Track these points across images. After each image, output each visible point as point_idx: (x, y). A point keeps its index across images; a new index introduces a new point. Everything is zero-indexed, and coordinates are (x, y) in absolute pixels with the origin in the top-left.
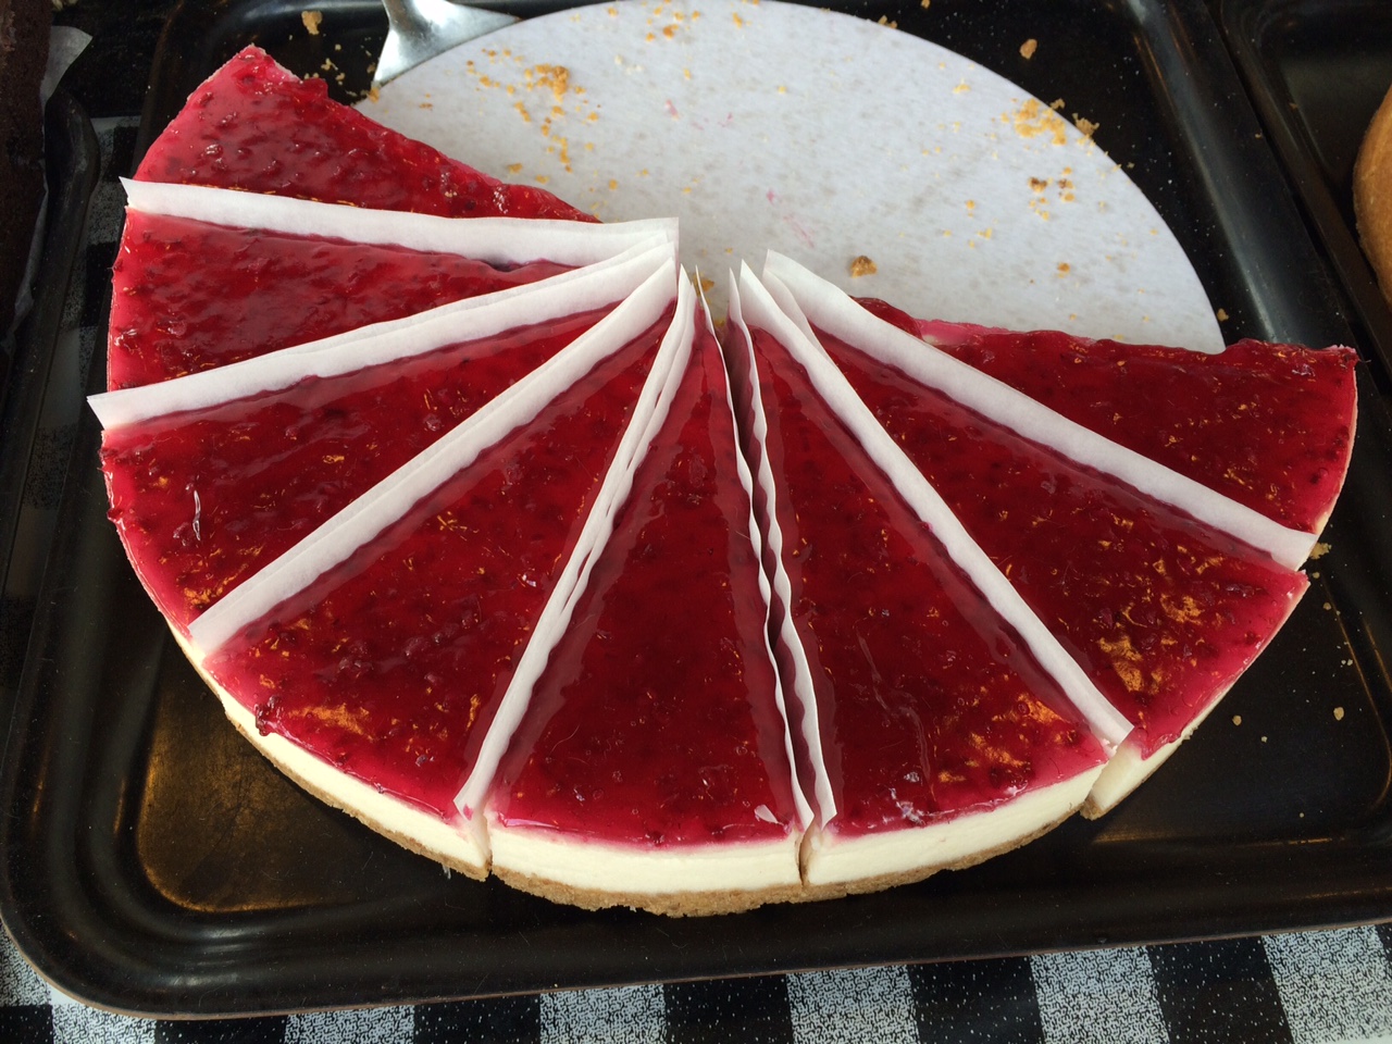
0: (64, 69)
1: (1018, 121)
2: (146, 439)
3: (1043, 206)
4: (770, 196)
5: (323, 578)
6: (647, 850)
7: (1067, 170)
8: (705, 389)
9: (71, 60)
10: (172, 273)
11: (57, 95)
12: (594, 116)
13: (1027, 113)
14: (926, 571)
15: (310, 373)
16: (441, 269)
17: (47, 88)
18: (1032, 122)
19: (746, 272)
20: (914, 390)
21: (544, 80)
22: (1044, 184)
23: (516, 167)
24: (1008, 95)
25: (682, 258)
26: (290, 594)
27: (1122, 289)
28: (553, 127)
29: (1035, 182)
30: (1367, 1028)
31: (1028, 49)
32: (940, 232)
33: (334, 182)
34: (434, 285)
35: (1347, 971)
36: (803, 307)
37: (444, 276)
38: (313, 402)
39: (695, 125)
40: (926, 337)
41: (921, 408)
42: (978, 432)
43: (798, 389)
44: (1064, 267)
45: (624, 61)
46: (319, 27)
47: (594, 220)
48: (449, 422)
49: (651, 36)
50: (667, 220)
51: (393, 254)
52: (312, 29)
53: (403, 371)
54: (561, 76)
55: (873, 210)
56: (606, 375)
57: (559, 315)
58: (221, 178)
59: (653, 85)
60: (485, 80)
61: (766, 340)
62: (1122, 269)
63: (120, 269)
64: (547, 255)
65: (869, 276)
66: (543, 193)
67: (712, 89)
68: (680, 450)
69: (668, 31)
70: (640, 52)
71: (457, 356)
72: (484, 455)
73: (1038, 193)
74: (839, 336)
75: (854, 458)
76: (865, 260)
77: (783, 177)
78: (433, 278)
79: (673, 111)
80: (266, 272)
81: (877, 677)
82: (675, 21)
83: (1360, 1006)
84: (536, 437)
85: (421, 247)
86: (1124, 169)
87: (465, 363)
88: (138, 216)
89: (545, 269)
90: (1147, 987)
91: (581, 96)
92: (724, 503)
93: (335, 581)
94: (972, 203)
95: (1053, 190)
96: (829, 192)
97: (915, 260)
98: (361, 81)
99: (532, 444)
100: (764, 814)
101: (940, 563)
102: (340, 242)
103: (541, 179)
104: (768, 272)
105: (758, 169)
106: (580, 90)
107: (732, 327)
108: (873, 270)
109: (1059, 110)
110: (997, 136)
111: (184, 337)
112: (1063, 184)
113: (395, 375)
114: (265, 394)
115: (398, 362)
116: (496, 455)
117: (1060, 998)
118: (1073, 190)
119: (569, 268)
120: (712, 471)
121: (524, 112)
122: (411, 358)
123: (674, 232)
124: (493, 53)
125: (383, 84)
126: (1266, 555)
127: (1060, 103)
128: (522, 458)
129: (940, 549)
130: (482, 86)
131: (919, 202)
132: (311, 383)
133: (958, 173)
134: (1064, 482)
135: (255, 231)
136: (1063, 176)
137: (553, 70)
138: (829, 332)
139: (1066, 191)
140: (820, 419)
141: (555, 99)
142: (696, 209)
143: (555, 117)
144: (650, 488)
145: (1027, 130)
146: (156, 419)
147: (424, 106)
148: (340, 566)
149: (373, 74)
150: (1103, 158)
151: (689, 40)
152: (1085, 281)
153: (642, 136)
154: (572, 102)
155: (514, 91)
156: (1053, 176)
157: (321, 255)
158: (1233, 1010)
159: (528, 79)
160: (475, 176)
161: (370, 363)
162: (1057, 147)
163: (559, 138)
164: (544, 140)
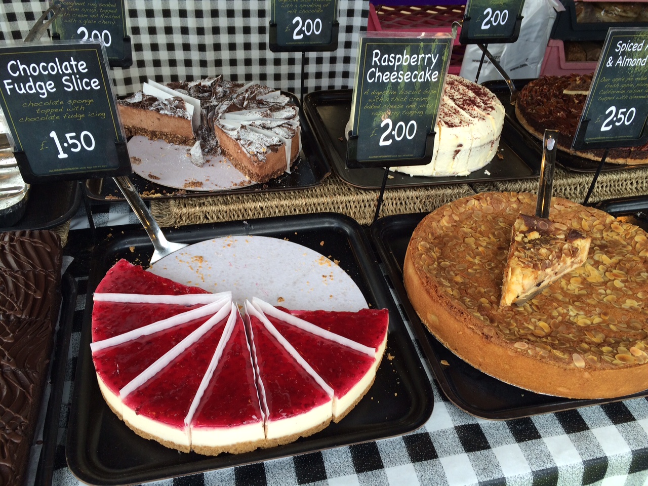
0: (67, 267)
1: (320, 261)
2: (103, 353)
3: (326, 282)
4: (257, 284)
5: (149, 380)
6: (228, 428)
7: (332, 273)
8: (239, 329)
9: (69, 264)
10: (107, 314)
11: (65, 273)
12: (210, 268)
13: (321, 259)
14: (291, 365)
15: (143, 334)
16: (174, 308)
17: (63, 272)
18: (322, 261)
19: (248, 302)
20: (289, 326)
21: (196, 260)
22: (326, 276)
23: (190, 282)
24: (317, 255)
25: (233, 300)
26: (141, 384)
27: (346, 300)
28: (199, 271)
29: (323, 276)
30: (401, 463)
31: (322, 243)
32: (300, 290)
33: (146, 290)
34: (172, 312)
35: (397, 452)
36: (262, 310)
37: (175, 309)
38: (144, 341)
39: (237, 268)
40: (293, 314)
41: (290, 329)
42: (303, 334)
43: (261, 328)
44: (331, 296)
45: (217, 253)
46: (134, 250)
47: (211, 293)
48: (178, 342)
49: (224, 247)
50: (229, 292)
51: (161, 305)
52: (132, 251)
53: (166, 332)
54: (201, 258)
55: (283, 286)
56: (215, 329)
57: (203, 316)
58: (117, 291)
59: (225, 259)
60: (180, 261)
61: (253, 317)
62: (345, 295)
63: (94, 314)
64: (200, 302)
65: (283, 302)
66: (198, 288)
67: (241, 259)
68: (234, 343)
69: (229, 245)
70: (222, 251)
71: (178, 328)
72: (186, 349)
73: (324, 279)
74: (271, 315)
75: (275, 342)
76: (281, 298)
77: (260, 279)
78: (172, 310)
79: (231, 265)
80: (130, 312)
81: (280, 388)
82: (230, 242)
83: (400, 459)
84: (199, 344)
85: (168, 303)
86: (346, 272)
87: (181, 329)
88: (96, 302)
89: (199, 306)
90: (350, 460)
91: (207, 263)
92: (244, 355)
93: (152, 381)
94: (308, 282)
95: (328, 278)
96: (272, 282)
97: (294, 297)
98: (146, 263)
99: (198, 346)
100: (254, 417)
101: (295, 363)
102: (148, 304)
103: (196, 284)
104: (253, 302)
105: (254, 278)
106: (206, 261)
107: (246, 315)
108: (284, 300)
109: (330, 259)
110: (314, 265)
111: (112, 328)
112: (331, 276)
113: (164, 333)
114: (131, 340)
115: (164, 330)
116: (189, 349)
117: (330, 464)
118: (333, 277)
119: (205, 305)
120: (241, 348)
121: (191, 268)
122: (167, 329)
123: (231, 295)
124: (182, 254)
125: (153, 264)
126: (367, 355)
127: (330, 256)
128: (196, 349)
129: (295, 360)
130: (180, 262)
131: (295, 283)
132: (143, 337)
133: (304, 275)
134: (322, 343)
135: (126, 303)
136: (330, 275)
137: (199, 257)
138: (269, 314)
139: (331, 278)
140: (266, 334)
141: (199, 264)
142: (238, 289)
143: (200, 269)
144: (227, 353)
145: (321, 264)
146: (105, 348)
147: (164, 269)
148: (152, 378)
149: (150, 261)
150: (341, 269)
151: (234, 247)
152: (336, 299)
153: (223, 272)
154: (204, 264)
155: (188, 263)
156: (328, 275)
157: (144, 307)
158: (370, 462)
159: (192, 260)
160: (181, 285)
161: (157, 331)
162: (329, 267)
163: (200, 273)
164: (197, 275)
